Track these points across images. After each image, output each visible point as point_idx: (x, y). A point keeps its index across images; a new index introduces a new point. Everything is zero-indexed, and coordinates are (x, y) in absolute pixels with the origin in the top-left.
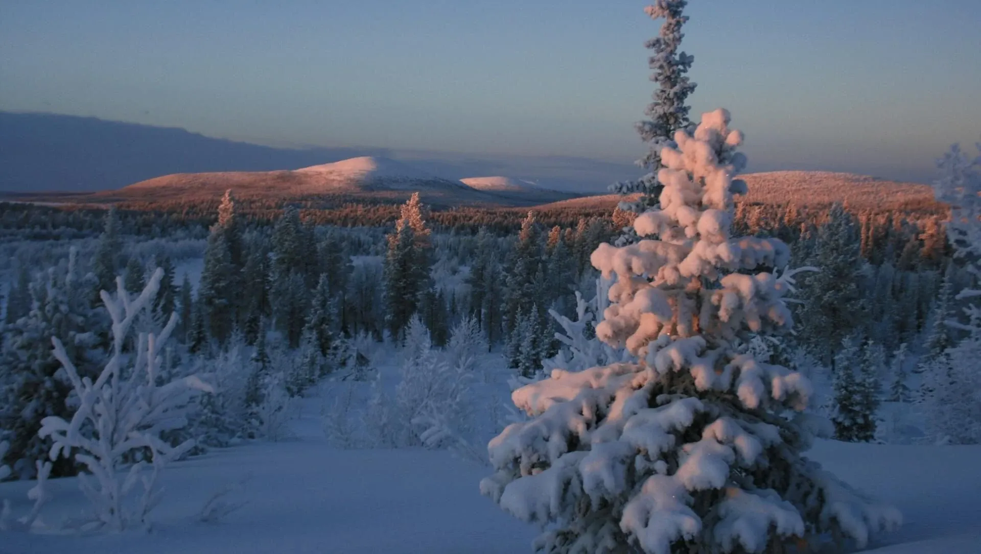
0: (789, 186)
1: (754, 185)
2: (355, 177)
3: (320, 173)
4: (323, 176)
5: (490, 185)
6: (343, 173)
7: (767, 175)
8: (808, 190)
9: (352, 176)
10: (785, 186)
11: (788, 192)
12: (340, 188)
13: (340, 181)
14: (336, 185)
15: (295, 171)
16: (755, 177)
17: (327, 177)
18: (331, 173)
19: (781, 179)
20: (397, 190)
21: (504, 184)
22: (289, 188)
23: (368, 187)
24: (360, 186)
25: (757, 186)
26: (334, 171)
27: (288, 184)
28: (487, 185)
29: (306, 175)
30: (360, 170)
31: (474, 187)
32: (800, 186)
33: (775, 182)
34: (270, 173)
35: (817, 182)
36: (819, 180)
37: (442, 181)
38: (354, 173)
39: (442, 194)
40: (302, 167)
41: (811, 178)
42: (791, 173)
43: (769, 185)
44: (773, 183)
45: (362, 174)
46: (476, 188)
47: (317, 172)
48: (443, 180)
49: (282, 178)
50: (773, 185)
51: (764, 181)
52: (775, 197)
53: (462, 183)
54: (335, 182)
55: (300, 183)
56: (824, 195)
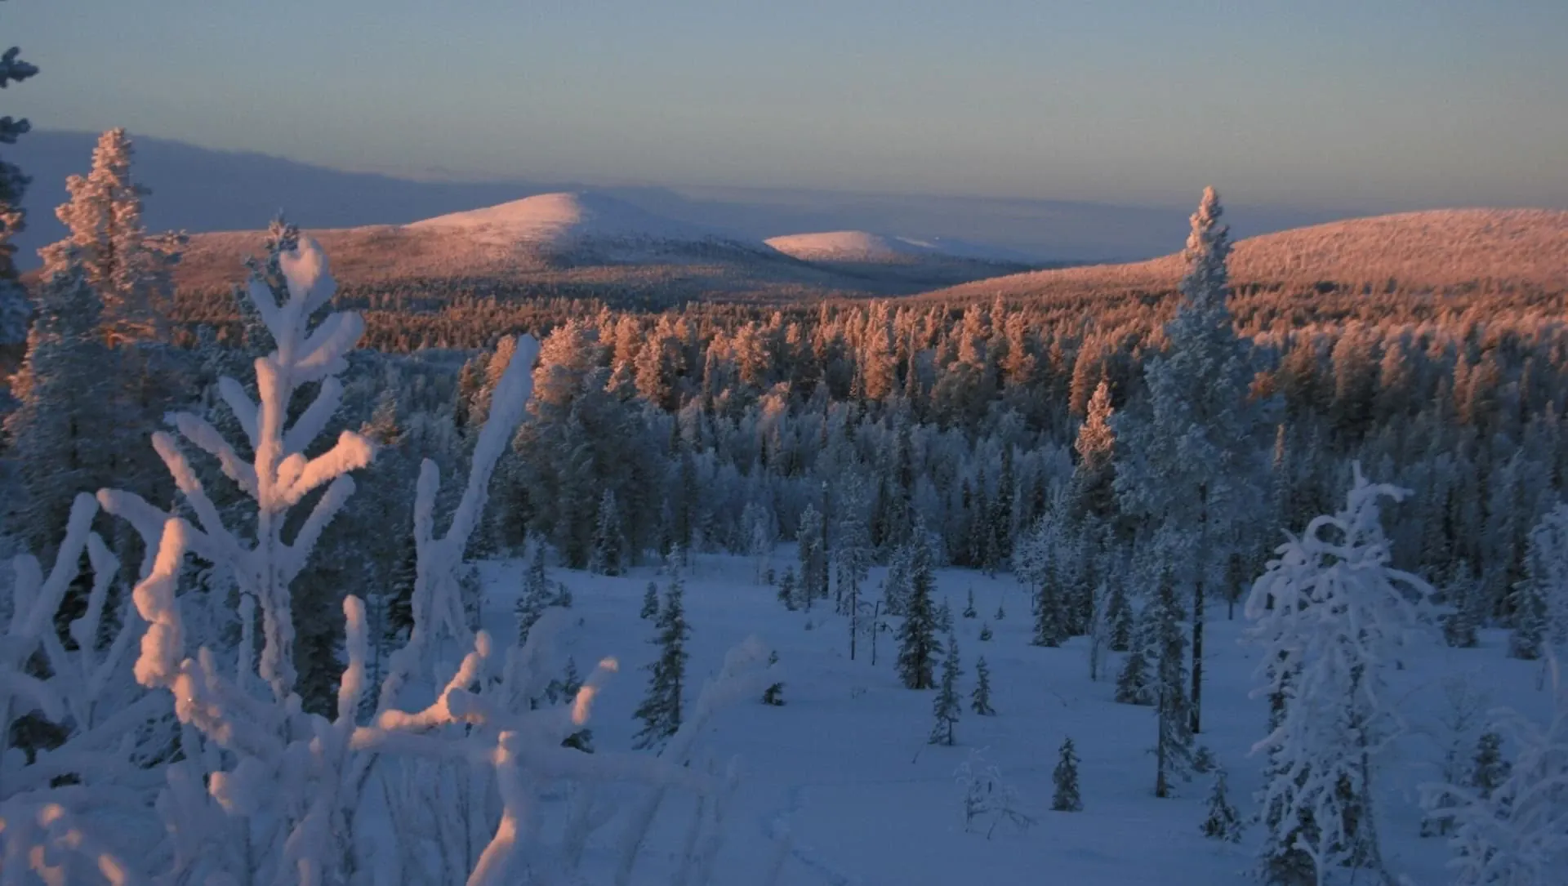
0: (1452, 243)
1: (1378, 241)
2: (535, 239)
3: (461, 231)
4: (467, 235)
5: (831, 249)
6: (507, 228)
7: (1409, 218)
8: (1494, 248)
9: (527, 237)
10: (1446, 243)
11: (1450, 256)
12: (501, 261)
13: (501, 247)
14: (491, 255)
15: (406, 226)
16: (1383, 224)
17: (474, 238)
18: (482, 229)
19: (1438, 227)
20: (624, 263)
21: (862, 247)
22: (393, 263)
23: (561, 259)
24: (544, 258)
25: (1384, 243)
26: (489, 225)
27: (391, 255)
28: (824, 251)
29: (430, 235)
30: (544, 223)
31: (797, 256)
32: (1479, 241)
33: (1425, 234)
34: (354, 230)
35: (1515, 233)
36: (1520, 227)
37: (721, 244)
38: (533, 230)
39: (720, 272)
40: (423, 218)
41: (1502, 224)
42: (1463, 213)
43: (1410, 241)
44: (1420, 235)
45: (549, 232)
46: (800, 257)
47: (453, 228)
48: (726, 242)
49: (380, 240)
50: (1420, 240)
51: (1400, 232)
52: (1418, 266)
53: (767, 246)
54: (492, 248)
55: (417, 252)
56: (1527, 260)
